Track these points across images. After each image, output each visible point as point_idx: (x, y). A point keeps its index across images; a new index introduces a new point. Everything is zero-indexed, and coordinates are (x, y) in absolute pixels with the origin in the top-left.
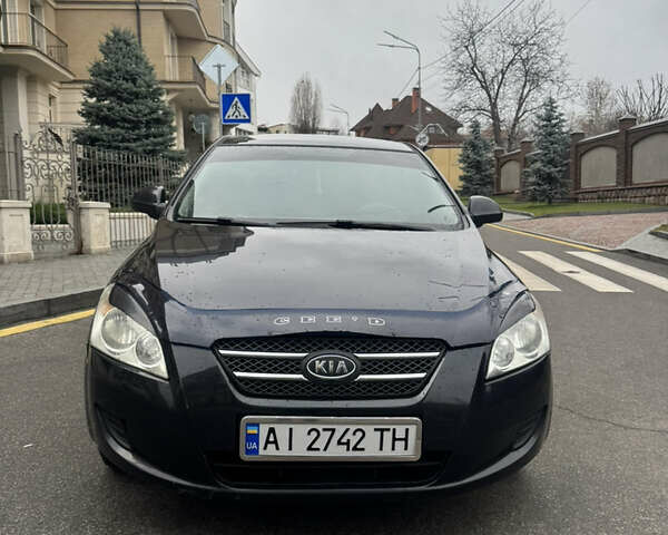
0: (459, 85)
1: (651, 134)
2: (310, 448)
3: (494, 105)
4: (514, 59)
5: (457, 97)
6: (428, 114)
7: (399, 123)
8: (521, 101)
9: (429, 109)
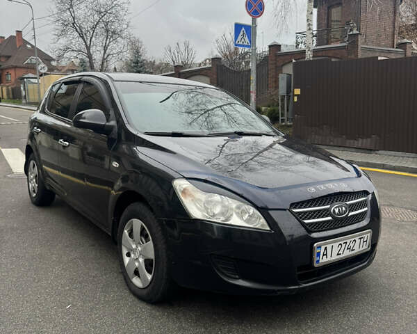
0: (63, 33)
1: (195, 75)
2: (338, 254)
3: (88, 48)
4: (99, 21)
5: (63, 41)
6: (29, 50)
7: (9, 54)
8: (105, 48)
9: (29, 46)
